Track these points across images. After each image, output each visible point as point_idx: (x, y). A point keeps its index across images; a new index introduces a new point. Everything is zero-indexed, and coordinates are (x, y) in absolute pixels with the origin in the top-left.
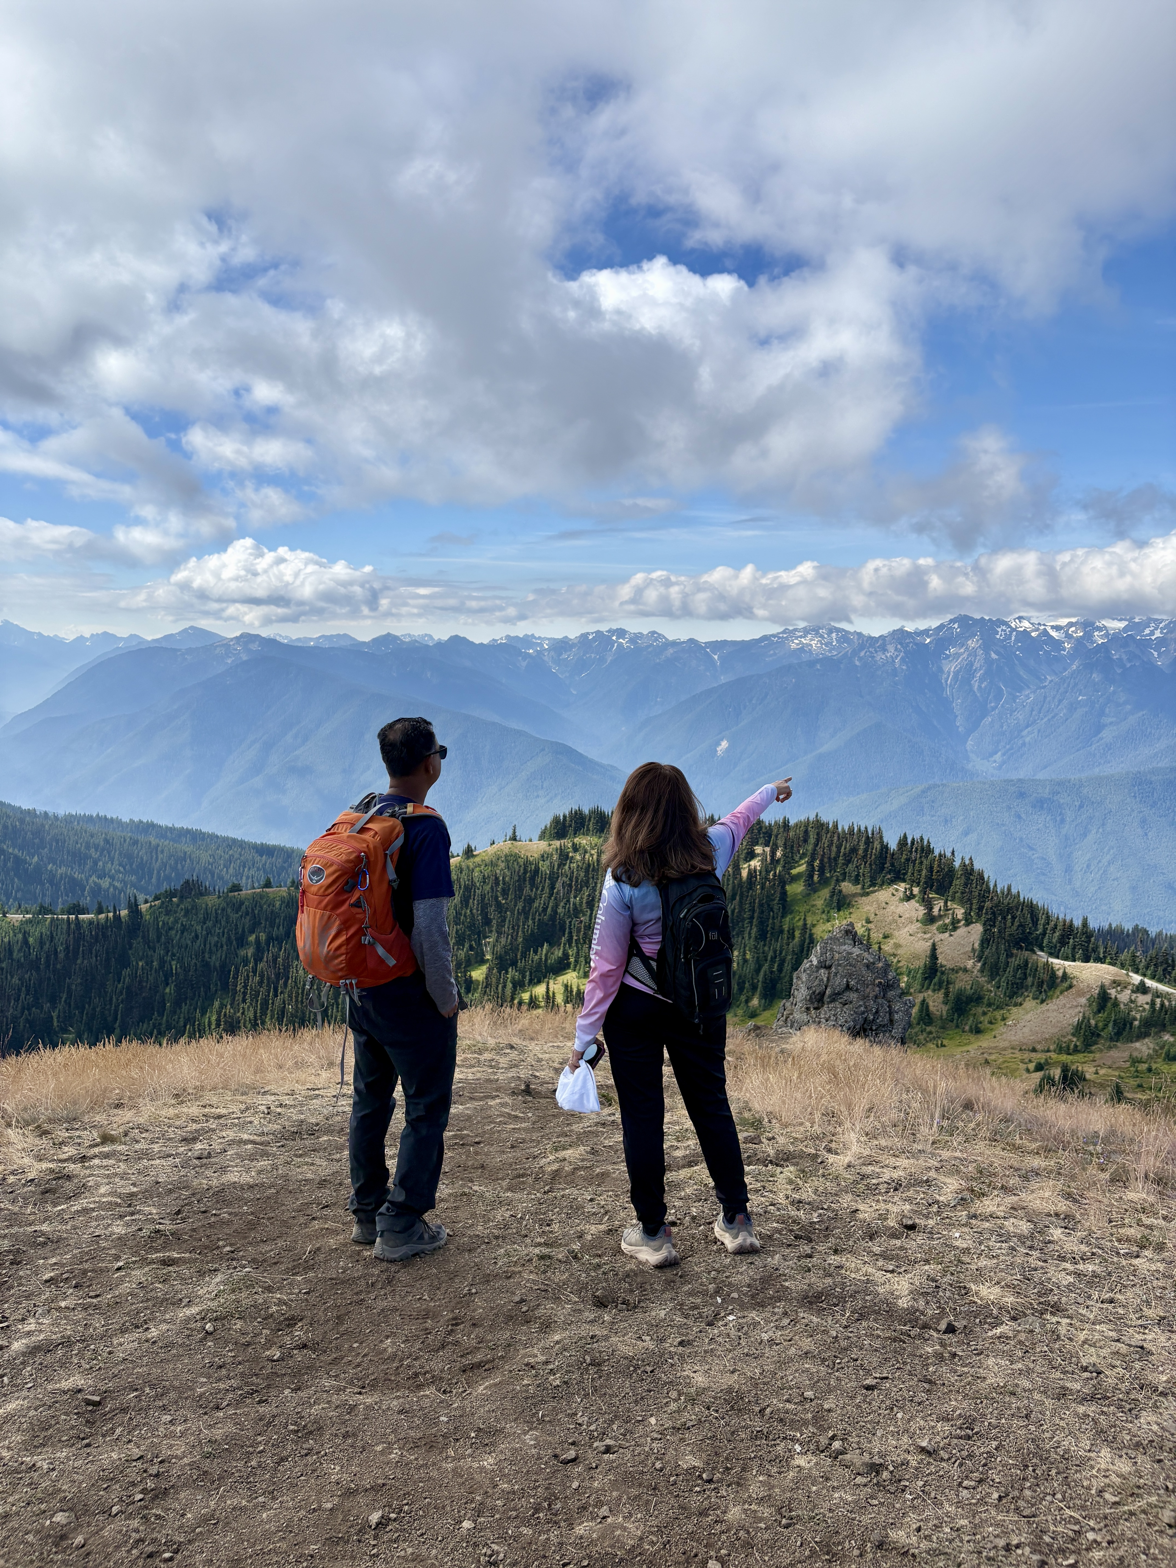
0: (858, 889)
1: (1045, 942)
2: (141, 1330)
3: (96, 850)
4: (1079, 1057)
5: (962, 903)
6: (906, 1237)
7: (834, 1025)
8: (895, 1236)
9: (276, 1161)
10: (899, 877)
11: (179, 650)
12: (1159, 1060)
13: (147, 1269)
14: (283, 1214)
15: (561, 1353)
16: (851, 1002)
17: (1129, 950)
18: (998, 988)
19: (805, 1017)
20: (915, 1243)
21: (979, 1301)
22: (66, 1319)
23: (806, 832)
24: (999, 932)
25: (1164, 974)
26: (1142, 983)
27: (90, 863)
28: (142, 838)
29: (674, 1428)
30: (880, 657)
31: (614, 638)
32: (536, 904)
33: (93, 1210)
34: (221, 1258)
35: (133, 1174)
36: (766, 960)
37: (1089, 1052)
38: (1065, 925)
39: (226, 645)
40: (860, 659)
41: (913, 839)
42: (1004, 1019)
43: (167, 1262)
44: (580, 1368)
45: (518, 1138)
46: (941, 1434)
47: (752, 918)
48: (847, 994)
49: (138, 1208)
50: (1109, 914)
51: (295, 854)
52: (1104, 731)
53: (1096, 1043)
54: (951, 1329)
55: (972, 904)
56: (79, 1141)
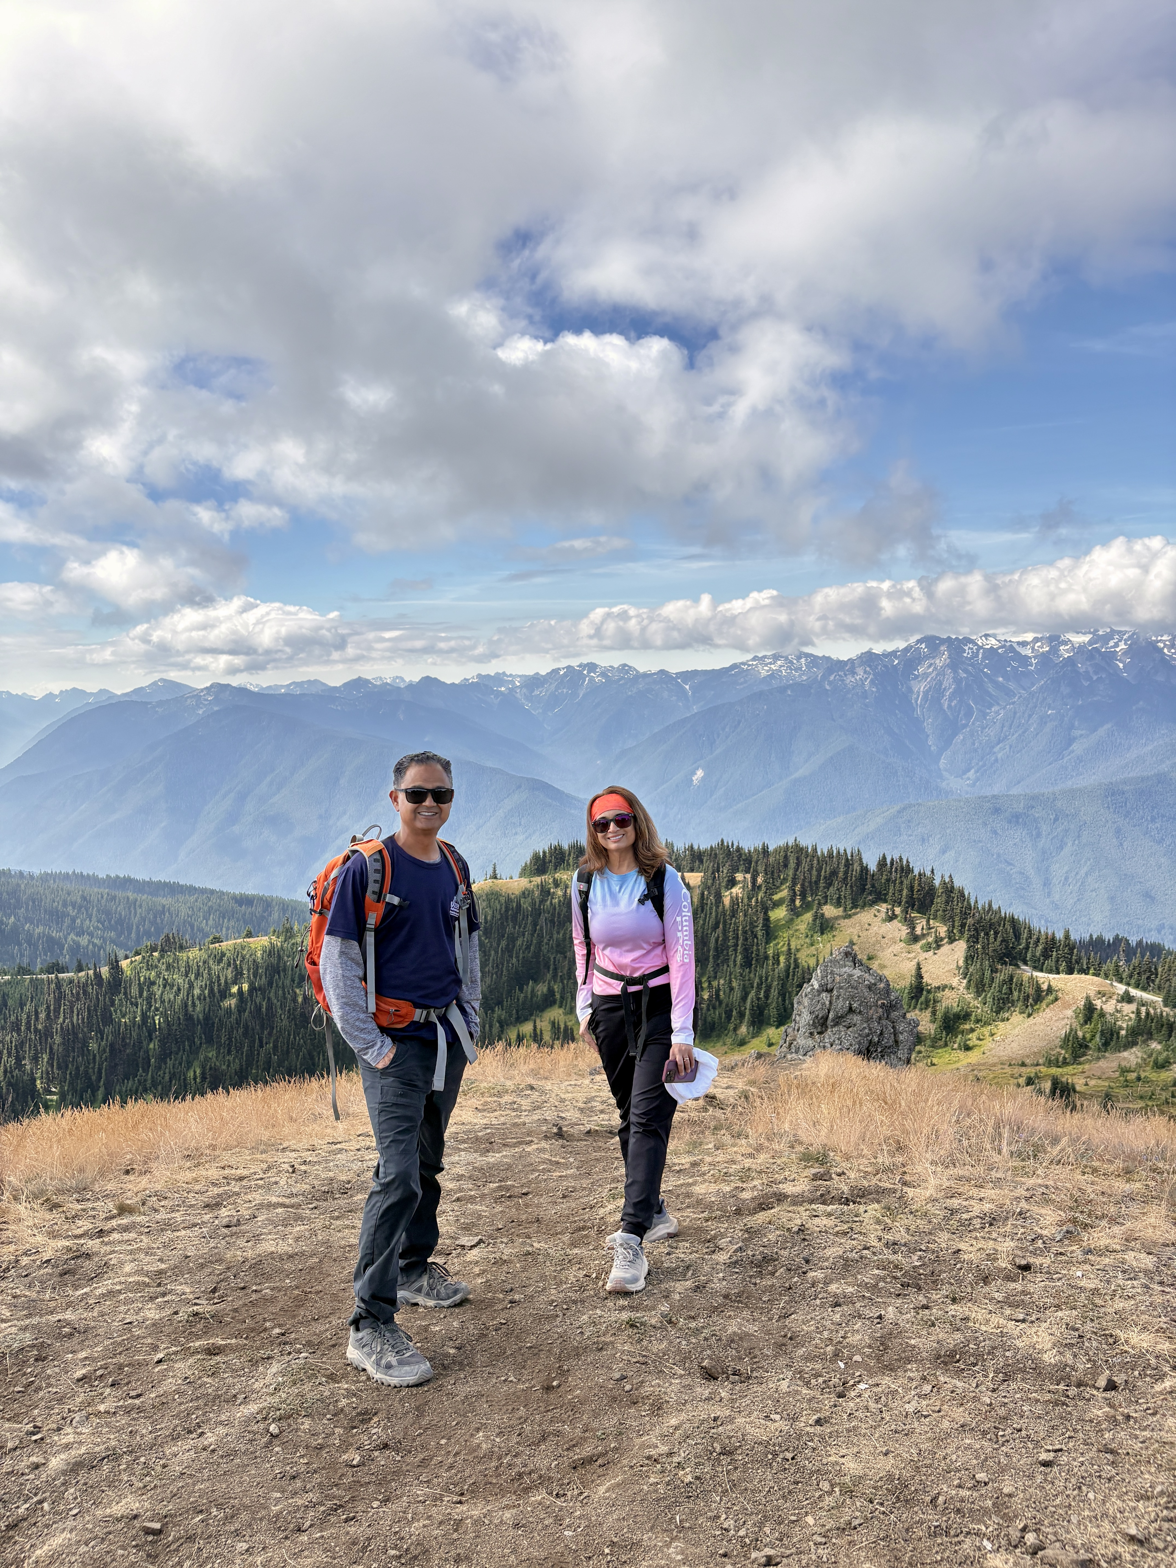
0: (839, 912)
1: (1029, 955)
2: (194, 1435)
3: (74, 908)
4: (1069, 1069)
5: (944, 920)
6: (1023, 1279)
7: (841, 1049)
8: (1009, 1278)
9: (313, 1226)
10: (880, 898)
11: (150, 703)
12: (1148, 1068)
13: (191, 1361)
14: (331, 1286)
15: (685, 1441)
16: (855, 1025)
17: (1112, 960)
18: (985, 1004)
19: (810, 1042)
20: (1036, 1285)
21: (1130, 1350)
22: (107, 1426)
23: (786, 857)
24: (983, 948)
25: (1148, 983)
26: (1127, 993)
27: (67, 921)
28: (120, 894)
29: (838, 1529)
30: (850, 680)
31: (585, 672)
32: (519, 942)
33: (120, 1292)
34: (272, 1343)
35: (158, 1248)
36: (752, 987)
37: (1078, 1064)
38: (1047, 938)
39: (197, 695)
40: (830, 683)
41: (892, 859)
42: (992, 1035)
43: (213, 1351)
44: (709, 1459)
45: (568, 1187)
46: (1146, 1517)
47: (736, 945)
48: (850, 1016)
49: (169, 1287)
50: (1089, 925)
51: (274, 903)
52: (1075, 744)
53: (1084, 1055)
54: (1111, 1386)
55: (954, 921)
56: (93, 1213)
